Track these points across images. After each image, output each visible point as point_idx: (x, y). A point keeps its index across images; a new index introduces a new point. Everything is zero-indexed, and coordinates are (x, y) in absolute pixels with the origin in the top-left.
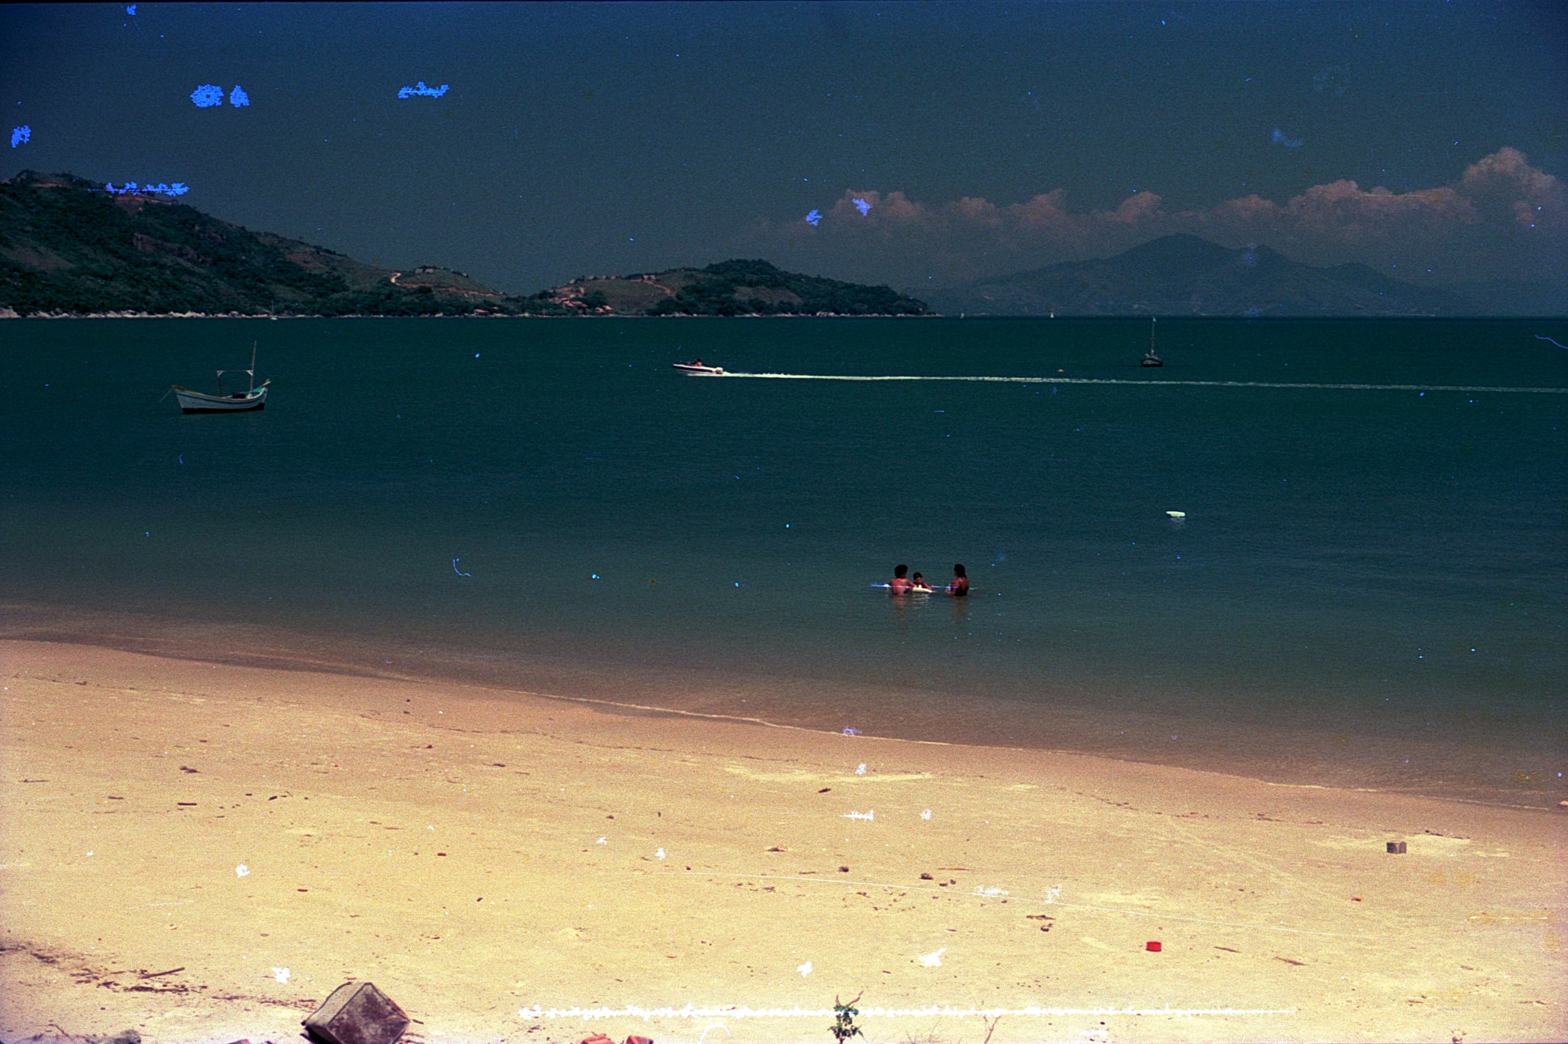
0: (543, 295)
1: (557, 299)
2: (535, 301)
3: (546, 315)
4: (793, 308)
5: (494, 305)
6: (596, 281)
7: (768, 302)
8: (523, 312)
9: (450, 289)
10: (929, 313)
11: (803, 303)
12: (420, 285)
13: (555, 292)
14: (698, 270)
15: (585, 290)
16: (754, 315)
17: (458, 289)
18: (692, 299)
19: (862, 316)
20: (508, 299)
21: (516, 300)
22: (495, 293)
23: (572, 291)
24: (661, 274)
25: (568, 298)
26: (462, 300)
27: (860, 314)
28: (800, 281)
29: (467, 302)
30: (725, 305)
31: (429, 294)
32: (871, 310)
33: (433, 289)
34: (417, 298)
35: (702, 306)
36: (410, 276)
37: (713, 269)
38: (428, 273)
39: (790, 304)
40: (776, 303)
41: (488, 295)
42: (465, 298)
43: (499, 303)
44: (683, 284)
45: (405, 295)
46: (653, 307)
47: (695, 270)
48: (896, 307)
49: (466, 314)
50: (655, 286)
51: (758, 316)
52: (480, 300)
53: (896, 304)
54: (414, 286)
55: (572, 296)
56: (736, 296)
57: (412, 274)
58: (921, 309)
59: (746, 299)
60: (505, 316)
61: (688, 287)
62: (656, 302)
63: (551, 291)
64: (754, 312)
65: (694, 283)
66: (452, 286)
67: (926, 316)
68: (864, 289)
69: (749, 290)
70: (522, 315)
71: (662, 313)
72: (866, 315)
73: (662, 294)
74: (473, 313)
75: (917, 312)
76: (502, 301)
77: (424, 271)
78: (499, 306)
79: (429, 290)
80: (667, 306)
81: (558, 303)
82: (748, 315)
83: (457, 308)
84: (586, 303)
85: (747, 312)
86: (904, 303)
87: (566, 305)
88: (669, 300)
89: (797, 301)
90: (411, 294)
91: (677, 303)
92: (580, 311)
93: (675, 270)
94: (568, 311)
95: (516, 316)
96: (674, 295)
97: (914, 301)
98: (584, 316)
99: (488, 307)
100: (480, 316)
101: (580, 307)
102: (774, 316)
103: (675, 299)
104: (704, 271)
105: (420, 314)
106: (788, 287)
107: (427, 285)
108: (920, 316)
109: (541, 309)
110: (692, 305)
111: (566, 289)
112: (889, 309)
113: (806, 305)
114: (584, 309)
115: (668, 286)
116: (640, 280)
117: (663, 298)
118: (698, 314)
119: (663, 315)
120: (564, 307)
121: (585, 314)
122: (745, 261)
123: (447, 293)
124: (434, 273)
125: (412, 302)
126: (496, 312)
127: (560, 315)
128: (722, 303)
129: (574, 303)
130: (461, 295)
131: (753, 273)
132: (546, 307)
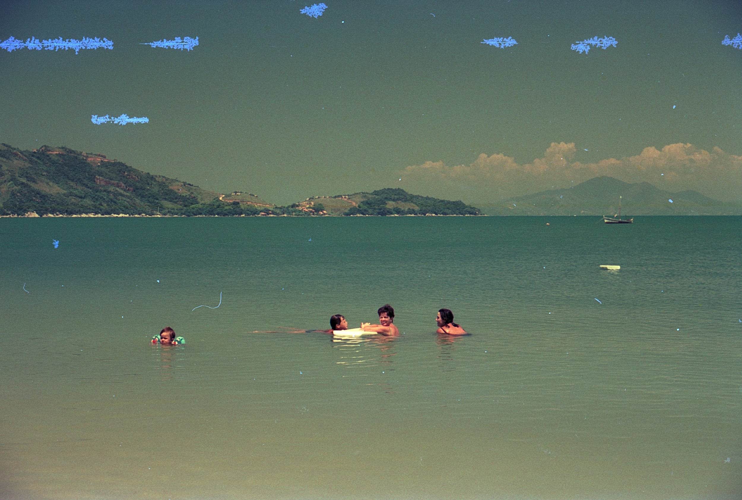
0: (293, 206)
1: (300, 207)
2: (289, 208)
3: (295, 215)
4: (415, 212)
5: (270, 211)
6: (320, 199)
7: (403, 209)
8: (284, 214)
9: (248, 203)
10: (481, 214)
11: (419, 209)
12: (233, 201)
13: (299, 204)
14: (369, 193)
15: (314, 203)
16: (396, 215)
17: (252, 203)
18: (365, 207)
19: (448, 215)
20: (276, 208)
21: (280, 208)
22: (270, 204)
23: (308, 204)
24: (351, 195)
25: (305, 207)
26: (254, 208)
27: (447, 215)
28: (418, 198)
29: (256, 209)
30: (382, 210)
31: (238, 205)
32: (453, 213)
33: (240, 203)
34: (232, 207)
35: (370, 211)
36: (229, 196)
37: (376, 193)
38: (238, 195)
39: (413, 210)
40: (406, 209)
41: (266, 206)
42: (255, 207)
43: (271, 209)
44: (362, 200)
45: (226, 206)
46: (347, 211)
47: (367, 193)
48: (465, 211)
49: (256, 215)
50: (348, 201)
51: (398, 216)
52: (262, 208)
53: (465, 210)
54: (231, 201)
55: (308, 206)
56: (387, 206)
57: (230, 195)
58: (477, 212)
59: (391, 207)
60: (275, 216)
61: (364, 202)
62: (349, 208)
63: (297, 204)
64: (396, 214)
65: (367, 200)
66: (249, 201)
67: (480, 215)
68: (449, 202)
69: (394, 203)
70: (283, 215)
71: (352, 214)
72: (450, 215)
73: (351, 205)
74: (259, 214)
75: (475, 214)
76: (274, 208)
77: (236, 194)
78: (272, 211)
79: (238, 203)
80: (353, 211)
81: (300, 209)
82: (393, 216)
83: (252, 212)
84: (314, 210)
85: (392, 214)
86: (469, 210)
87: (305, 211)
88: (355, 208)
89: (417, 208)
90: (229, 205)
91: (359, 210)
92: (312, 214)
93: (357, 194)
94: (305, 213)
95: (280, 216)
96: (357, 206)
97: (474, 208)
98: (313, 216)
100: (262, 216)
101: (311, 212)
102: (405, 216)
103: (358, 208)
104: (372, 194)
105: (233, 215)
106: (412, 202)
107: (237, 201)
108: (477, 216)
109: (292, 213)
110: (365, 210)
111: (305, 203)
112: (462, 212)
113: (421, 210)
114: (313, 212)
115: (354, 201)
116: (340, 198)
117: (352, 207)
118: (368, 215)
119: (352, 216)
120: (303, 211)
121: (314, 215)
122: (391, 189)
123: (247, 205)
124: (240, 195)
125: (230, 209)
126: (271, 214)
127: (302, 215)
128: (380, 209)
129: (309, 209)
130: (253, 205)
131: (395, 195)
132: (295, 212)
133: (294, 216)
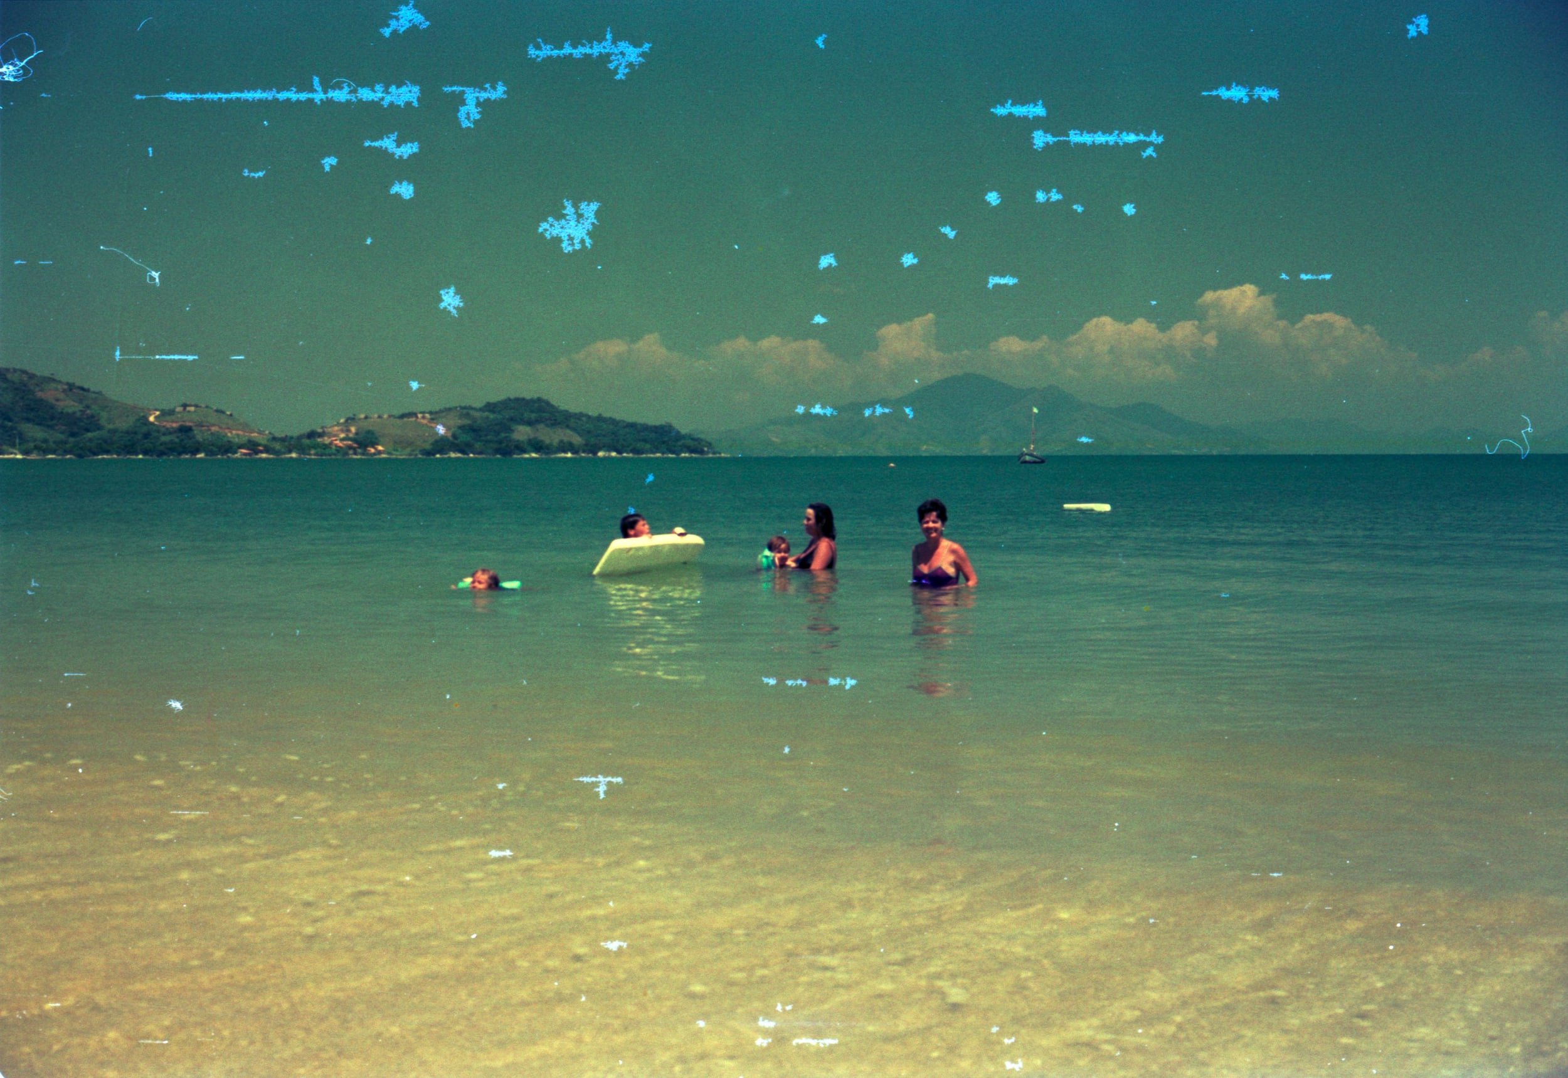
0: (312, 435)
3: (315, 455)
5: (259, 445)
6: (369, 420)
8: (290, 452)
9: (213, 429)
10: (714, 453)
11: (584, 442)
12: (180, 423)
13: (324, 432)
14: (475, 409)
15: (356, 430)
17: (220, 428)
23: (342, 431)
24: (436, 413)
25: (338, 439)
26: (225, 439)
27: (643, 454)
28: (581, 420)
29: (229, 442)
30: (504, 445)
31: (191, 434)
33: (194, 428)
34: (178, 437)
36: (169, 414)
37: (490, 407)
38: (189, 412)
39: (570, 444)
40: (555, 442)
43: (264, 442)
45: (164, 434)
46: (428, 447)
49: (230, 455)
50: (429, 425)
51: (536, 456)
53: (679, 444)
54: (175, 425)
55: (342, 435)
56: (515, 435)
57: (172, 412)
58: (706, 449)
60: (271, 456)
61: (464, 426)
62: (430, 441)
64: (533, 452)
66: (214, 425)
67: (711, 455)
70: (288, 456)
71: (438, 453)
72: (649, 455)
73: (436, 433)
77: (185, 409)
79: (189, 429)
80: (441, 446)
81: (327, 443)
82: (527, 455)
83: (220, 448)
84: (357, 443)
87: (336, 445)
88: (444, 439)
89: (577, 440)
90: (170, 433)
91: (452, 443)
92: (351, 452)
93: (450, 409)
94: (338, 451)
95: (283, 456)
96: (449, 435)
99: (253, 446)
100: (244, 457)
101: (350, 447)
104: (481, 410)
105: (180, 454)
106: (568, 427)
107: (188, 424)
108: (705, 456)
109: (309, 450)
111: (336, 428)
115: (443, 425)
116: (414, 419)
117: (437, 437)
118: (474, 454)
119: (438, 456)
120: (334, 447)
121: (355, 454)
122: (523, 399)
123: (209, 433)
124: (195, 411)
125: (171, 442)
126: (262, 452)
127: (330, 455)
128: (500, 442)
129: (345, 442)
130: (223, 434)
131: (532, 412)
132: (314, 447)
133: (313, 457)
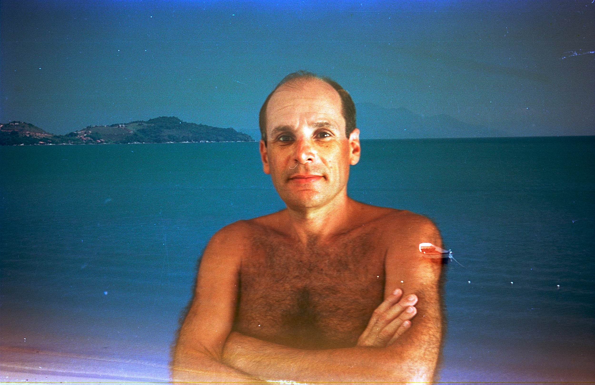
0: (72, 134)
1: (78, 136)
2: (67, 137)
3: (73, 144)
4: (189, 139)
7: (178, 137)
8: (62, 142)
16: (172, 143)
18: (141, 135)
20: (55, 137)
21: (59, 137)
22: (50, 134)
28: (192, 126)
30: (158, 138)
32: (225, 140)
35: (147, 139)
37: (151, 121)
40: (181, 137)
41: (45, 135)
42: (34, 136)
44: (138, 128)
46: (124, 139)
47: (143, 122)
48: (236, 137)
52: (42, 137)
59: (167, 135)
63: (75, 133)
65: (143, 128)
68: (221, 130)
69: (168, 131)
73: (128, 133)
74: (38, 143)
75: (246, 140)
76: (52, 137)
78: (51, 140)
79: (17, 133)
82: (169, 143)
83: (30, 141)
84: (92, 138)
85: (167, 141)
86: (240, 136)
97: (244, 135)
98: (91, 144)
99: (46, 140)
102: (180, 143)
103: (134, 135)
104: (147, 122)
110: (141, 138)
112: (233, 138)
113: (195, 137)
114: (91, 141)
122: (166, 117)
125: (8, 139)
126: (49, 143)
131: (170, 123)
132: (73, 140)
